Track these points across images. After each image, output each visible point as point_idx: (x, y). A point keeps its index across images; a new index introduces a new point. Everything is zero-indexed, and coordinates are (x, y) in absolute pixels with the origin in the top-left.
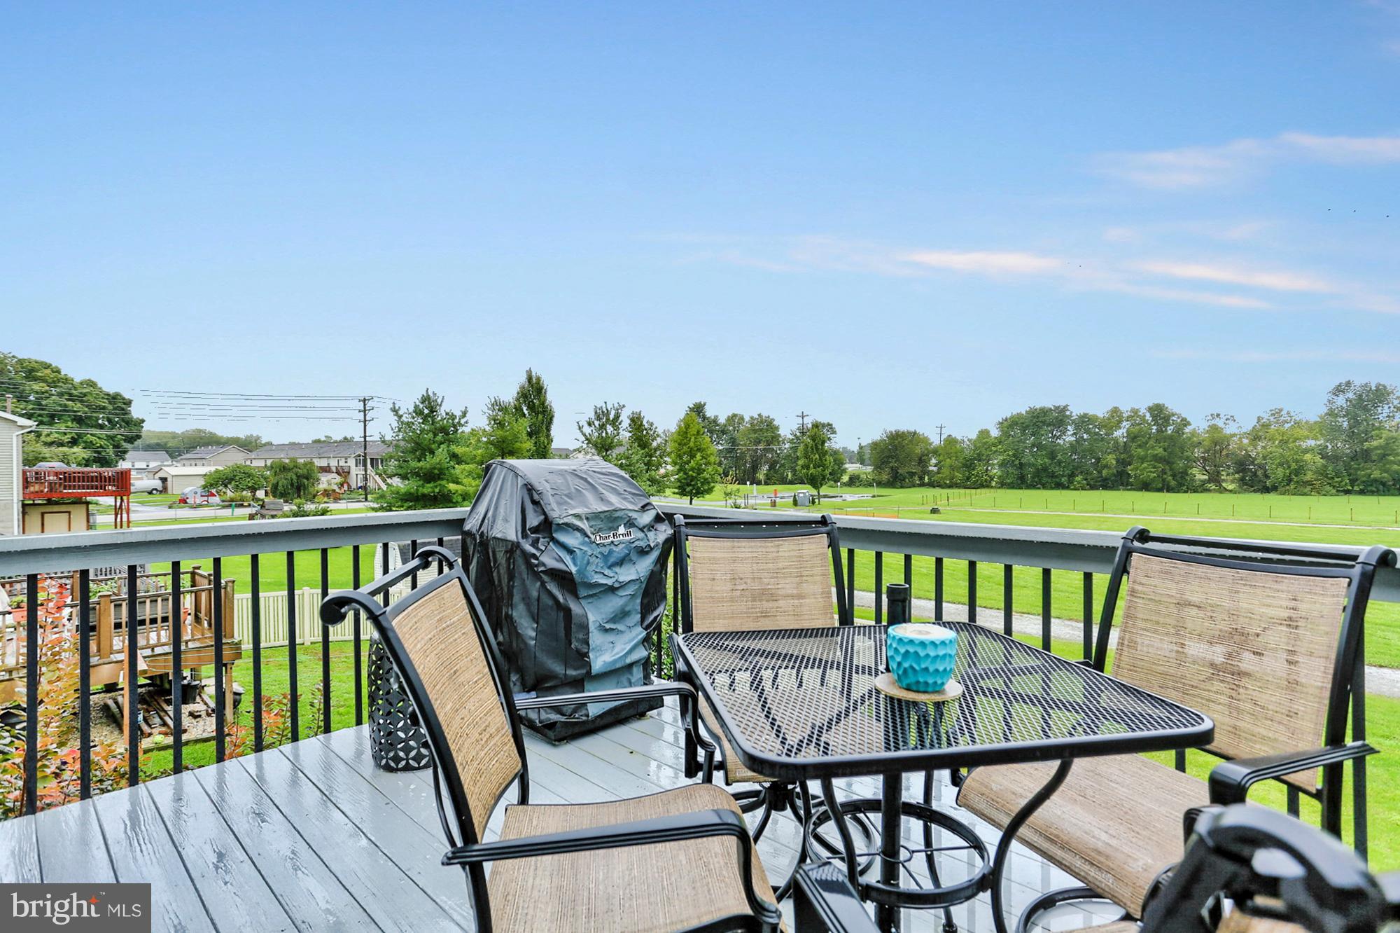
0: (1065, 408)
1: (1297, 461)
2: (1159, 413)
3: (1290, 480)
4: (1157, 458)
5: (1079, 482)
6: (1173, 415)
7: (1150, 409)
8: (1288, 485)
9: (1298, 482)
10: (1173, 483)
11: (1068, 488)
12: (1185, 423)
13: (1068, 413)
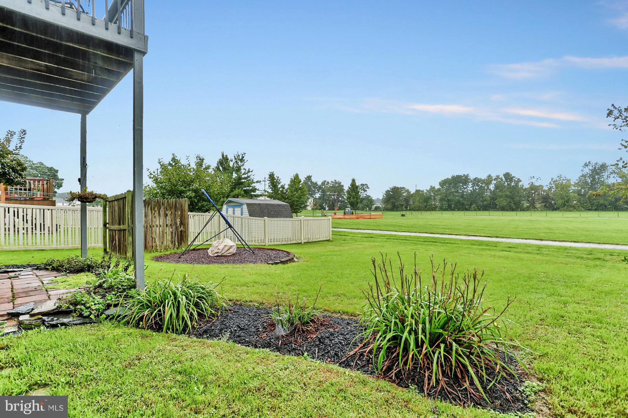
0: (468, 175)
1: (567, 196)
2: (508, 176)
3: (565, 205)
4: (507, 196)
5: (474, 208)
6: (514, 177)
7: (504, 175)
8: (564, 207)
9: (568, 206)
10: (514, 207)
11: (469, 210)
12: (519, 180)
13: (469, 177)
